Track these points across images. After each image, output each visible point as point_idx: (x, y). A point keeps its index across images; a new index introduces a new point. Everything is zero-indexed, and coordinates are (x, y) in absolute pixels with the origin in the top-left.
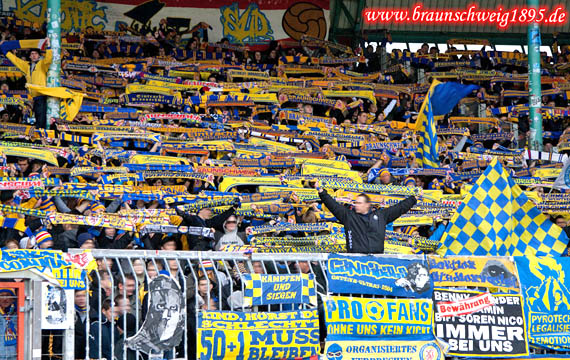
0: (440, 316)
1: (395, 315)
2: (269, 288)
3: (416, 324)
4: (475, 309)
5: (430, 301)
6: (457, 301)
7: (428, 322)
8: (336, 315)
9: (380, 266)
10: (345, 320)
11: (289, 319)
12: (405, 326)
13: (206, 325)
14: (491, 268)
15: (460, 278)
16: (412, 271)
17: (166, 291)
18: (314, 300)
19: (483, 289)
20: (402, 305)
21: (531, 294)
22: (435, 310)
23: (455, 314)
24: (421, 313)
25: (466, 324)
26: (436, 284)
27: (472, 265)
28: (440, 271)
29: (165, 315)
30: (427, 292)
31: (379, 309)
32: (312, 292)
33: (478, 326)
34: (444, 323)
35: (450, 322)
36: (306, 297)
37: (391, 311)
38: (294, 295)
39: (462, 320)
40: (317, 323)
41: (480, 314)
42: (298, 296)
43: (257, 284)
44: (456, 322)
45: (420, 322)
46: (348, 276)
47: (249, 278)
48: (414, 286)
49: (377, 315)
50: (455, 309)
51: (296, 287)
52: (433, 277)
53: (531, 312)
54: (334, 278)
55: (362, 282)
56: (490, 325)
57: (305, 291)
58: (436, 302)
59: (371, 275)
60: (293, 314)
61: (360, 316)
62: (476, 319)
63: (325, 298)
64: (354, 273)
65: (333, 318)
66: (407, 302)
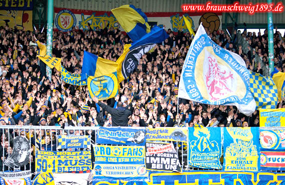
0: (148, 153)
1: (126, 154)
2: (69, 141)
3: (136, 158)
4: (164, 151)
5: (143, 147)
6: (157, 147)
7: (142, 156)
8: (99, 153)
9: (122, 133)
10: (103, 155)
11: (76, 155)
12: (130, 158)
13: (39, 157)
14: (176, 133)
15: (159, 137)
16: (137, 134)
17: (21, 142)
18: (89, 147)
19: (170, 142)
20: (130, 149)
21: (193, 143)
22: (146, 151)
23: (155, 153)
24: (139, 152)
25: (160, 157)
26: (147, 140)
27: (167, 131)
28: (150, 134)
29: (20, 152)
30: (143, 143)
31: (119, 151)
32: (88, 143)
33: (165, 158)
34: (150, 157)
35: (153, 156)
36: (86, 146)
37: (124, 151)
38: (80, 144)
39: (159, 155)
40: (90, 157)
41: (167, 153)
42: (82, 145)
43: (64, 140)
44: (156, 156)
45: (138, 156)
46: (106, 137)
47: (60, 137)
48: (136, 141)
49: (117, 154)
50: (155, 151)
51: (81, 141)
52: (146, 137)
53: (192, 152)
54: (99, 137)
55: (111, 139)
56: (171, 158)
57: (85, 143)
58: (146, 148)
59: (117, 136)
60: (79, 153)
61: (110, 154)
62: (165, 155)
63: (94, 146)
64: (109, 135)
65: (97, 154)
66: (132, 147)
